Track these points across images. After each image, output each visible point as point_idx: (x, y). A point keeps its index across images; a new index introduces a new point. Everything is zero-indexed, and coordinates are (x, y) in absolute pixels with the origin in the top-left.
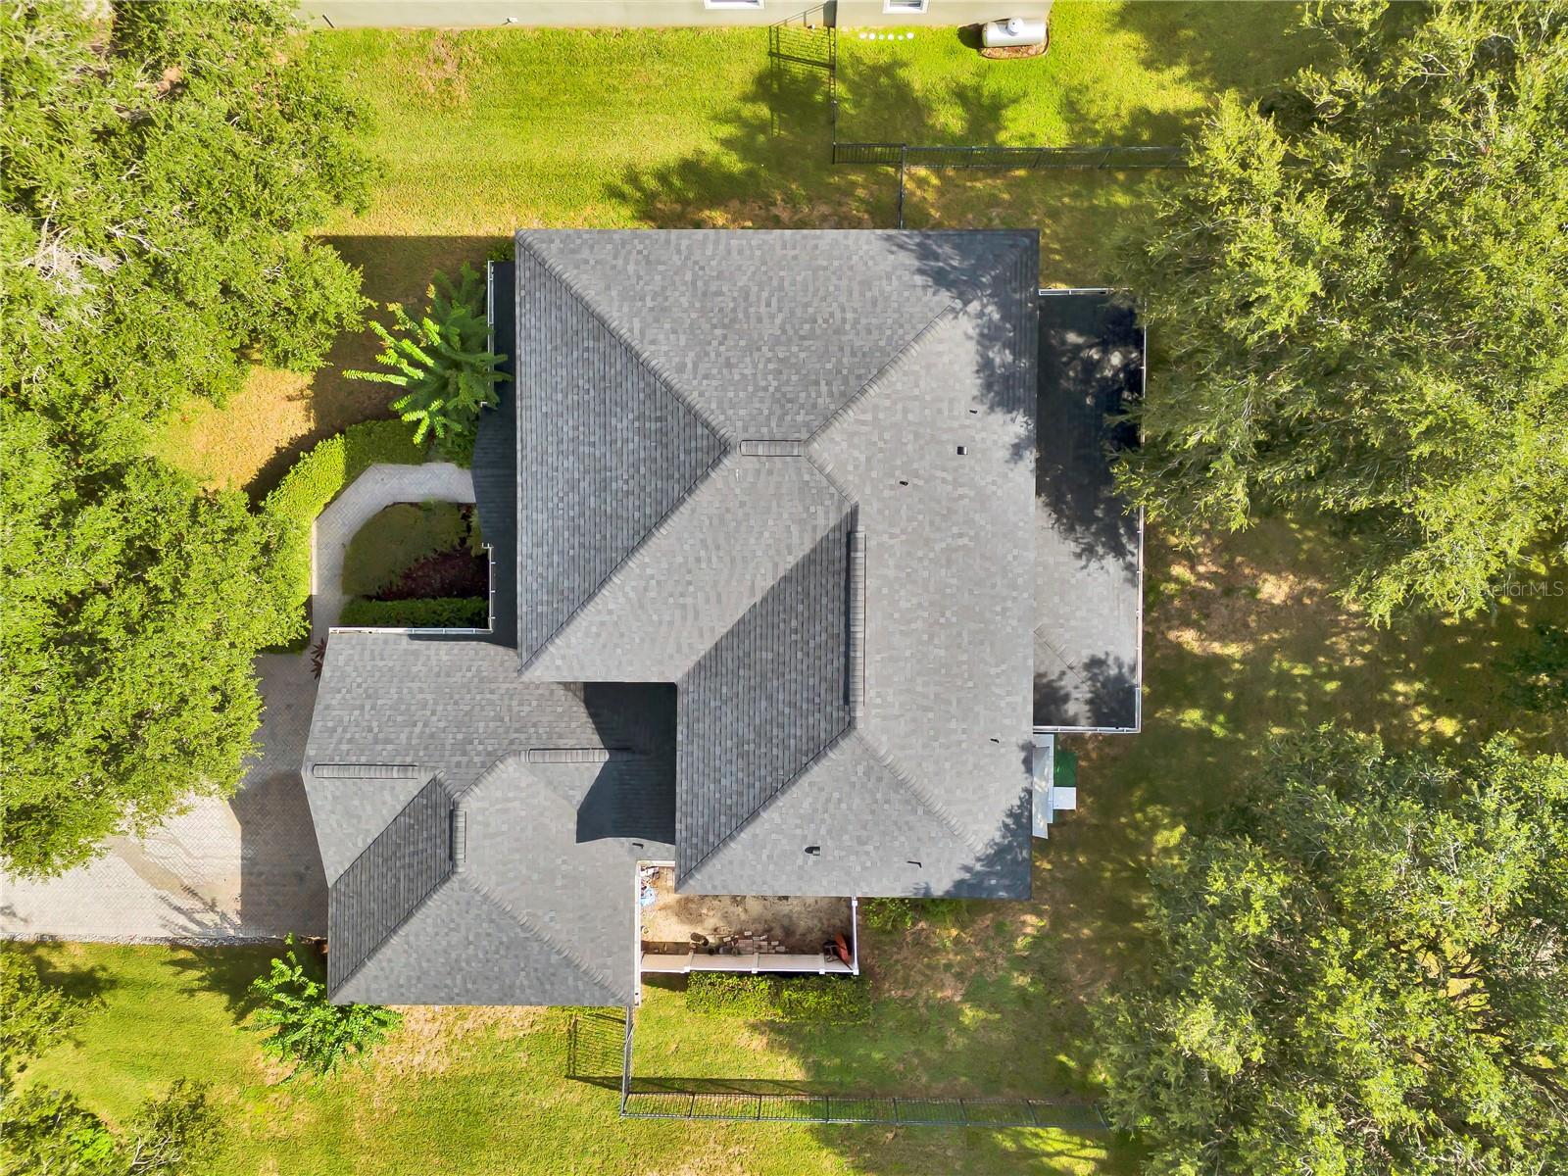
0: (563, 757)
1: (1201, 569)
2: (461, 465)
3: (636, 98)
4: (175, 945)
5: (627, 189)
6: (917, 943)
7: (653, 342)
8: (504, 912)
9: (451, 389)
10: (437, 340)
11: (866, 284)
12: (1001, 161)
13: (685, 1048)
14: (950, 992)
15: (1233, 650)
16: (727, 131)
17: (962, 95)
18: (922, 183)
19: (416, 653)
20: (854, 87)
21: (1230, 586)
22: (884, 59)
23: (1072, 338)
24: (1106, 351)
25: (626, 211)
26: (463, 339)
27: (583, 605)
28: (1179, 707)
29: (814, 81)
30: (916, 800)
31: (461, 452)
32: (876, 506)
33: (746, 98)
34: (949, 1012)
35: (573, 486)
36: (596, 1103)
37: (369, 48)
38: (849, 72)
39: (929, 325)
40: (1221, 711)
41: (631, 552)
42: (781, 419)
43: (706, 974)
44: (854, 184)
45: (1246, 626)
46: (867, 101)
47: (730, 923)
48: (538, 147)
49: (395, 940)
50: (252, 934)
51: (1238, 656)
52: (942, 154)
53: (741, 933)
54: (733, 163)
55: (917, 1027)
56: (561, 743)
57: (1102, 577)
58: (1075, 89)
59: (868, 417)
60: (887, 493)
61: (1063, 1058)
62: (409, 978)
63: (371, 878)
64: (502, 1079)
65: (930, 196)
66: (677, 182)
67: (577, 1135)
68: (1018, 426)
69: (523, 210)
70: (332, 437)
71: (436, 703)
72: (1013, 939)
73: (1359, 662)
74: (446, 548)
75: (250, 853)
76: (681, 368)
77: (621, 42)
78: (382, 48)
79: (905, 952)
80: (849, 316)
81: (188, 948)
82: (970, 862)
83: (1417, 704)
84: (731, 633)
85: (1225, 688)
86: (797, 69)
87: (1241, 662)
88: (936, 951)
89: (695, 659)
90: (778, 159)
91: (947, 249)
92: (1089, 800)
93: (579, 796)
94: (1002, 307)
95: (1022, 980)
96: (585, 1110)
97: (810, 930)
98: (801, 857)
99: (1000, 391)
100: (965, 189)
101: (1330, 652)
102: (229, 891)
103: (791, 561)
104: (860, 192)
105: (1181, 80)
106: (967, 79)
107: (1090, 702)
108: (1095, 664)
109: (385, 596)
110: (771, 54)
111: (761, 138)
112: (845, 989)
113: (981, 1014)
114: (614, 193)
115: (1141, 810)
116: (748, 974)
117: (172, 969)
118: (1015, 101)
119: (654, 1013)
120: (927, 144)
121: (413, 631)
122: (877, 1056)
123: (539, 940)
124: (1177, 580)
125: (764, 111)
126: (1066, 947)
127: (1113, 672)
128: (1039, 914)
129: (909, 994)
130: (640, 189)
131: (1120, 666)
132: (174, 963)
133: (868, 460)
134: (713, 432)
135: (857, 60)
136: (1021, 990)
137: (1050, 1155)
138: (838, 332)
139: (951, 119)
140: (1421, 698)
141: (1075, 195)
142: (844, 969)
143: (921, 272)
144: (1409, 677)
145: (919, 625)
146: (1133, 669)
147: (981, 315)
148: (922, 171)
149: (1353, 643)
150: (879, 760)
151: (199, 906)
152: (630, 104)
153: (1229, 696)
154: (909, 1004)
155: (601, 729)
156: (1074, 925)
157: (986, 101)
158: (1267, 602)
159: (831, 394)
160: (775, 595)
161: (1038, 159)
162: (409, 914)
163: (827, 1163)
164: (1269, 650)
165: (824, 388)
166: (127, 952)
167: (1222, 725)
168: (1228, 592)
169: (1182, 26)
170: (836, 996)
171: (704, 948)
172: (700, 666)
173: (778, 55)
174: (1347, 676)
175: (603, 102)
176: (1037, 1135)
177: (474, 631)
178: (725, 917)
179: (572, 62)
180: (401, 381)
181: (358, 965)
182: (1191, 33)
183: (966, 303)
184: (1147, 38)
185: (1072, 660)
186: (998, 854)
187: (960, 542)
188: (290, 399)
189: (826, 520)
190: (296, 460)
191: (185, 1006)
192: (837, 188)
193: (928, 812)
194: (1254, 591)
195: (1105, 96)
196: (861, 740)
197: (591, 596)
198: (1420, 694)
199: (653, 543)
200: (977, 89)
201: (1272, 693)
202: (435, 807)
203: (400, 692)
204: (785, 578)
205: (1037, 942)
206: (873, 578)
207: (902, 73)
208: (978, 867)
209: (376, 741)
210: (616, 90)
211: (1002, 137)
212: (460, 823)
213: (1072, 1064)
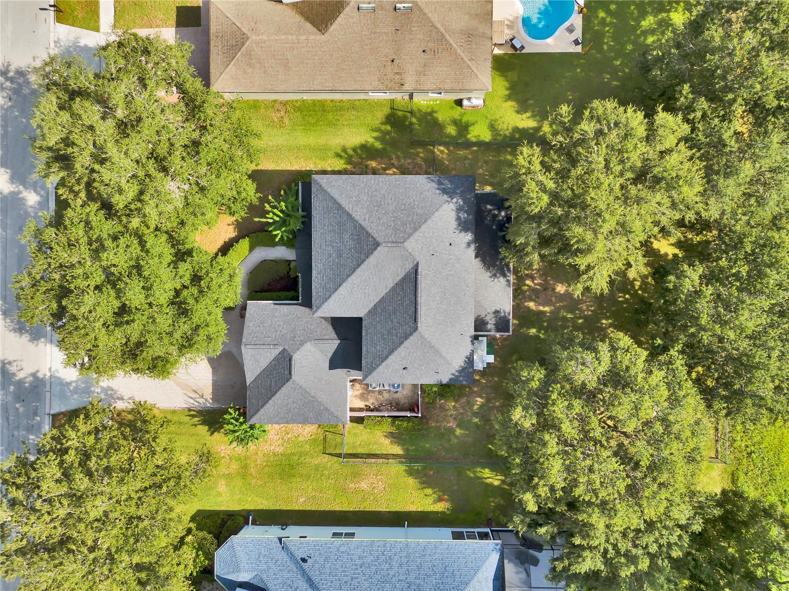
0: (325, 342)
1: (536, 282)
2: (287, 247)
3: (345, 123)
4: (190, 410)
5: (343, 154)
6: (441, 407)
7: (356, 212)
8: (306, 392)
9: (287, 223)
10: (284, 208)
11: (421, 193)
12: (468, 145)
13: (363, 443)
14: (452, 424)
15: (547, 309)
16: (376, 134)
17: (455, 122)
18: (442, 152)
19: (276, 309)
20: (419, 119)
21: (546, 287)
22: (429, 110)
23: (489, 207)
24: (500, 211)
25: (342, 162)
26: (292, 207)
27: (333, 293)
28: (529, 328)
29: (405, 118)
30: (437, 352)
31: (288, 243)
32: (424, 261)
33: (382, 123)
34: (451, 431)
35: (330, 256)
36: (333, 462)
37: (255, 107)
38: (418, 115)
39: (441, 206)
40: (543, 329)
41: (348, 276)
42: (395, 235)
43: (370, 416)
44: (419, 153)
45: (551, 301)
46: (423, 125)
47: (378, 401)
48: (312, 139)
49: (270, 402)
50: (216, 406)
51: (549, 311)
52: (450, 142)
53: (381, 404)
54: (378, 145)
55: (441, 436)
56: (325, 337)
57: (499, 284)
58: (493, 120)
59: (421, 235)
60: (428, 258)
61: (490, 446)
62: (274, 415)
63: (262, 382)
64: (301, 454)
65: (445, 156)
66: (359, 152)
67: (326, 472)
68: (469, 236)
69: (308, 161)
70: (244, 238)
71: (283, 325)
72: (473, 406)
73: (590, 313)
74: (282, 275)
75: (215, 378)
76: (364, 220)
77: (340, 104)
78: (259, 107)
79: (437, 411)
80: (416, 203)
81: (194, 411)
82: (454, 372)
83: (610, 327)
84: (380, 301)
85: (544, 321)
86: (400, 113)
87: (550, 313)
88: (447, 410)
89: (368, 309)
90: (393, 144)
91: (446, 182)
92: (498, 359)
93: (330, 355)
94: (464, 200)
95: (476, 420)
96: (329, 464)
97: (405, 403)
98: (401, 371)
99: (463, 226)
100: (457, 154)
101: (580, 310)
102: (208, 391)
103: (398, 278)
104: (421, 155)
105: (529, 117)
106: (457, 117)
107: (494, 324)
108: (497, 312)
109: (261, 291)
110: (391, 108)
111: (388, 137)
112: (416, 421)
113: (462, 432)
114: (338, 155)
115: (516, 362)
116: (384, 416)
117: (189, 418)
118: (473, 124)
119: (353, 432)
120: (443, 139)
121: (275, 302)
122: (427, 446)
123: (317, 401)
124: (528, 285)
125: (389, 128)
126: (492, 409)
127: (503, 314)
128: (482, 398)
129: (438, 425)
130: (346, 153)
131: (505, 313)
132: (189, 416)
133: (422, 248)
134: (374, 239)
135: (419, 110)
136: (476, 424)
137: (486, 478)
138: (413, 208)
139: (451, 130)
140: (611, 325)
141: (493, 156)
142: (417, 415)
143: (438, 189)
144: (607, 318)
145: (437, 298)
146: (509, 314)
147: (456, 203)
148: (442, 148)
149: (588, 306)
150: (425, 339)
151: (198, 396)
152: (344, 125)
153: (545, 324)
154: (439, 428)
155: (337, 333)
156: (493, 401)
157: (463, 124)
158: (559, 293)
159: (410, 228)
160: (393, 289)
161: (480, 144)
162: (276, 393)
163: (410, 482)
164: (559, 309)
165: (408, 226)
166: (174, 412)
167: (543, 334)
168: (545, 289)
169: (529, 100)
170: (413, 423)
171: (369, 409)
172: (370, 312)
173: (394, 109)
174: (586, 318)
175: (334, 125)
176: (481, 472)
177: (295, 302)
178: (376, 399)
179: (324, 111)
180: (271, 221)
181: (258, 410)
182: (532, 102)
183: (452, 199)
184: (518, 104)
185: (489, 311)
186: (463, 370)
187: (451, 273)
188: (229, 225)
189: (409, 266)
190: (232, 246)
191: (193, 430)
192: (414, 154)
193: (441, 356)
194: (554, 289)
195: (503, 123)
196: (420, 333)
197: (336, 290)
198: (610, 324)
199: (355, 273)
200: (460, 120)
201: (560, 323)
202: (284, 358)
203: (272, 321)
204: (396, 284)
205: (481, 407)
206: (422, 284)
207: (435, 115)
208: (457, 374)
209: (265, 337)
210: (339, 120)
211: (469, 136)
212: (293, 362)
213: (493, 448)
